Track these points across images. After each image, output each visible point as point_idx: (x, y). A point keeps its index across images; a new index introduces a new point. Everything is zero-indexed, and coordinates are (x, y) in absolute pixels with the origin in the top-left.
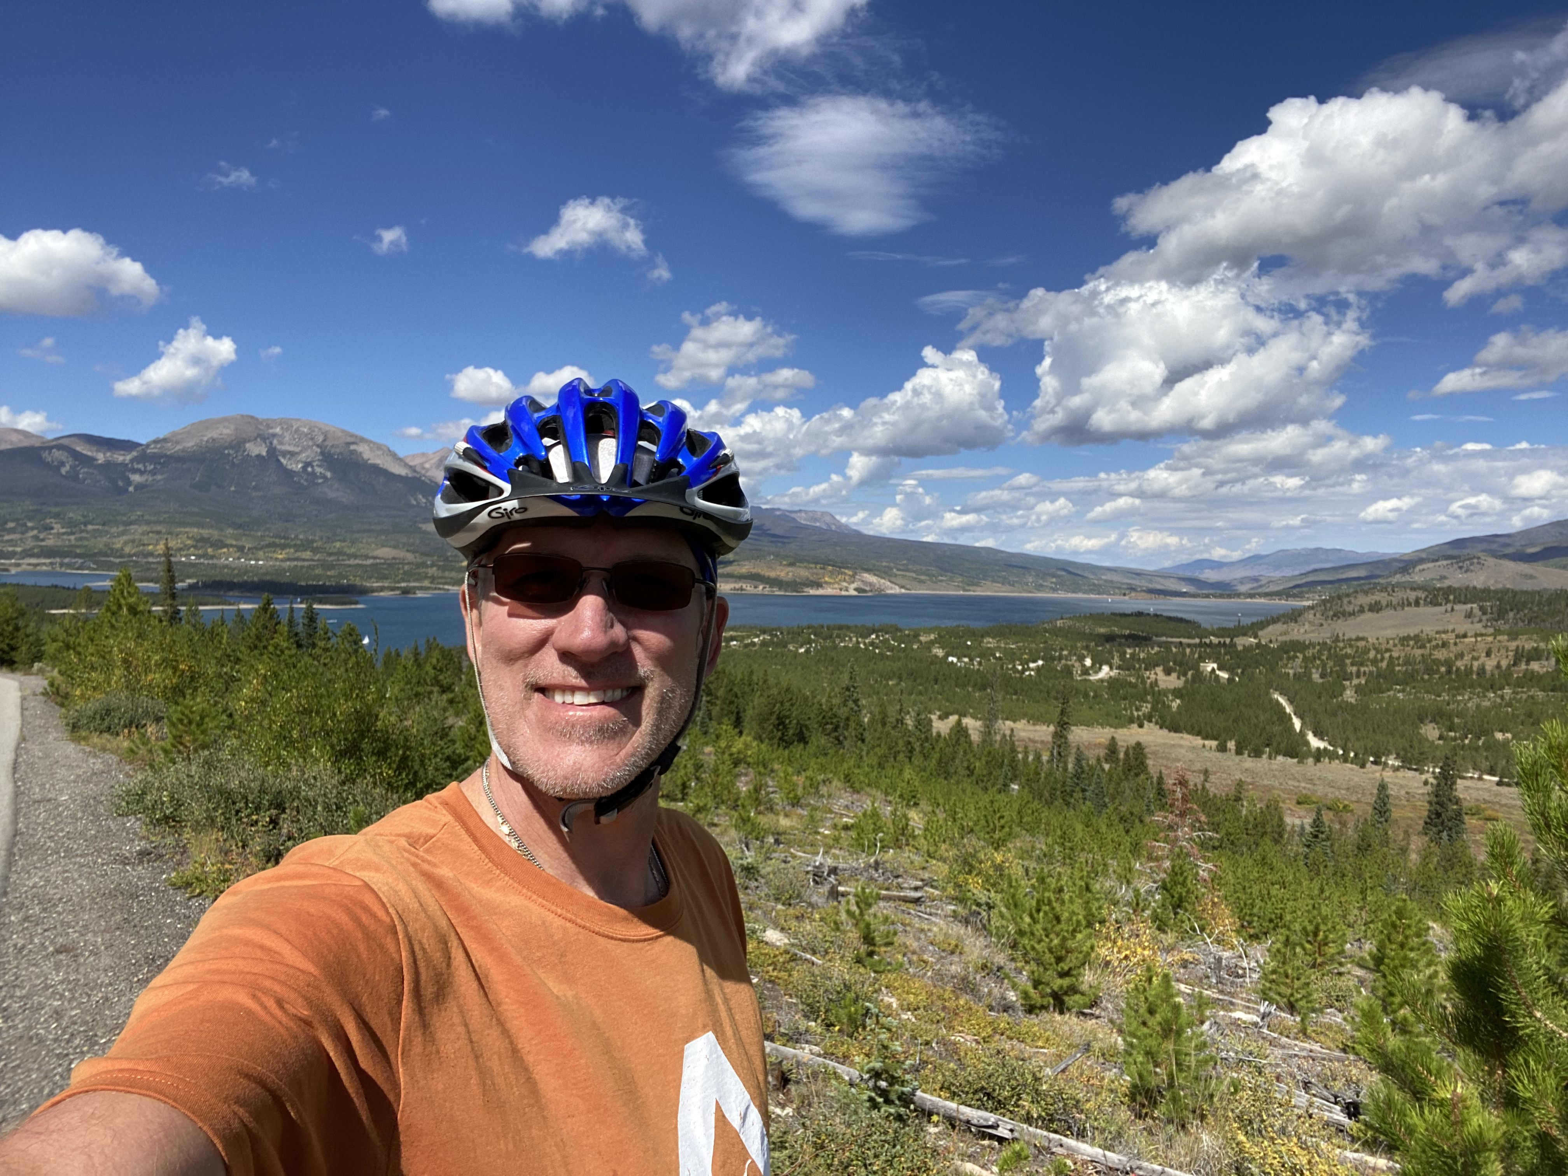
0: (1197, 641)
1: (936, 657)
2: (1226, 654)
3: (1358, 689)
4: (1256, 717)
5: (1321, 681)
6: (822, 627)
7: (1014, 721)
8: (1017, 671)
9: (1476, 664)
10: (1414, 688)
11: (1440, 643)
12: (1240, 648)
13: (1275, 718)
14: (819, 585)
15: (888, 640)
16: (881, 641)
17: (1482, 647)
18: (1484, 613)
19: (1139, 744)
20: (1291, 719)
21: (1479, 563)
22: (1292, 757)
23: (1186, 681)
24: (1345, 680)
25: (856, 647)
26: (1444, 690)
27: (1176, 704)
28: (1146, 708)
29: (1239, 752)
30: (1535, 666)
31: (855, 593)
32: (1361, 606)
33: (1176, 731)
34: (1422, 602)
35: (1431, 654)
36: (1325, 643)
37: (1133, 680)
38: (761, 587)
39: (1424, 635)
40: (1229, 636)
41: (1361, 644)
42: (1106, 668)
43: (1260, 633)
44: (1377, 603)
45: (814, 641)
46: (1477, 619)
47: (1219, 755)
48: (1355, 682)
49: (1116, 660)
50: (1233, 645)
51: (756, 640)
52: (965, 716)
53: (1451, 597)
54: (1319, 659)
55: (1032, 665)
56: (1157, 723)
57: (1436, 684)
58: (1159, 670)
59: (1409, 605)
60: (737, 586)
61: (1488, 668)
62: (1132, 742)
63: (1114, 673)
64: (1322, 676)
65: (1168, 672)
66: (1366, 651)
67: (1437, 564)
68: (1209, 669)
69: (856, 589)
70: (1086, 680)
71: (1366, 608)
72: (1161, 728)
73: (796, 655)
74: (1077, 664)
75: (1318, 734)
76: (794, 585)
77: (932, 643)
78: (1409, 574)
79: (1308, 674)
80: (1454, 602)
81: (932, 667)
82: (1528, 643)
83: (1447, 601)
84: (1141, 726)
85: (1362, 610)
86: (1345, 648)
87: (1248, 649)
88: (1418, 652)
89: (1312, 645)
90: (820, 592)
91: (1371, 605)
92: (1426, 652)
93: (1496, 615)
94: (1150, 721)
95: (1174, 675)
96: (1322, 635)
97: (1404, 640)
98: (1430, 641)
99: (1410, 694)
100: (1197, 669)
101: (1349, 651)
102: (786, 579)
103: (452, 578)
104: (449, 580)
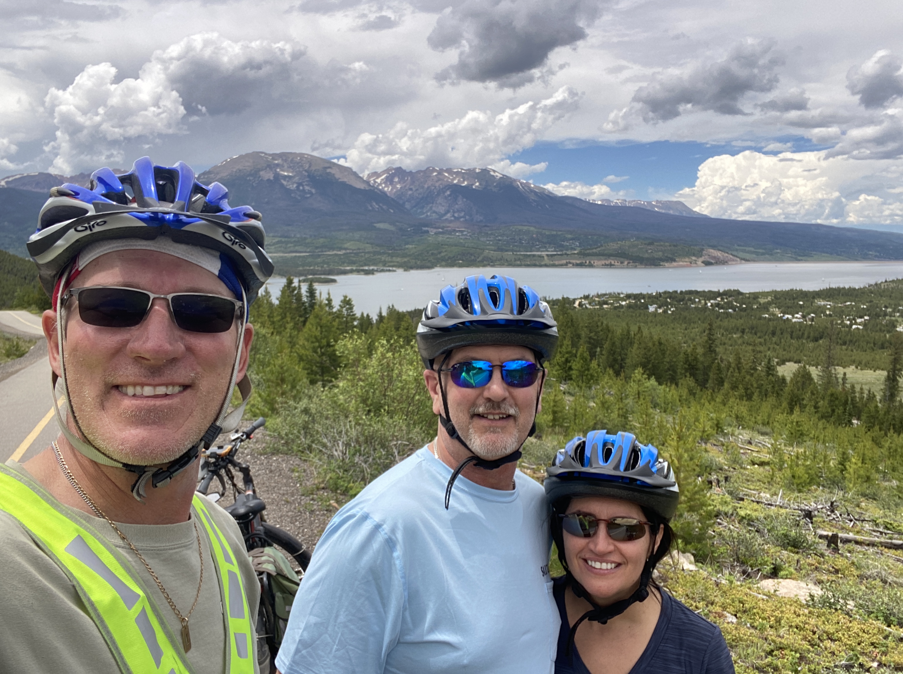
8: (845, 326)
14: (673, 260)
15: (731, 302)
16: (725, 303)
25: (705, 308)
38: (626, 263)
45: (670, 304)
51: (623, 303)
55: (859, 320)
69: (703, 262)
73: (655, 315)
76: (653, 260)
77: (769, 303)
102: (646, 256)
103: (398, 262)
104: (396, 264)
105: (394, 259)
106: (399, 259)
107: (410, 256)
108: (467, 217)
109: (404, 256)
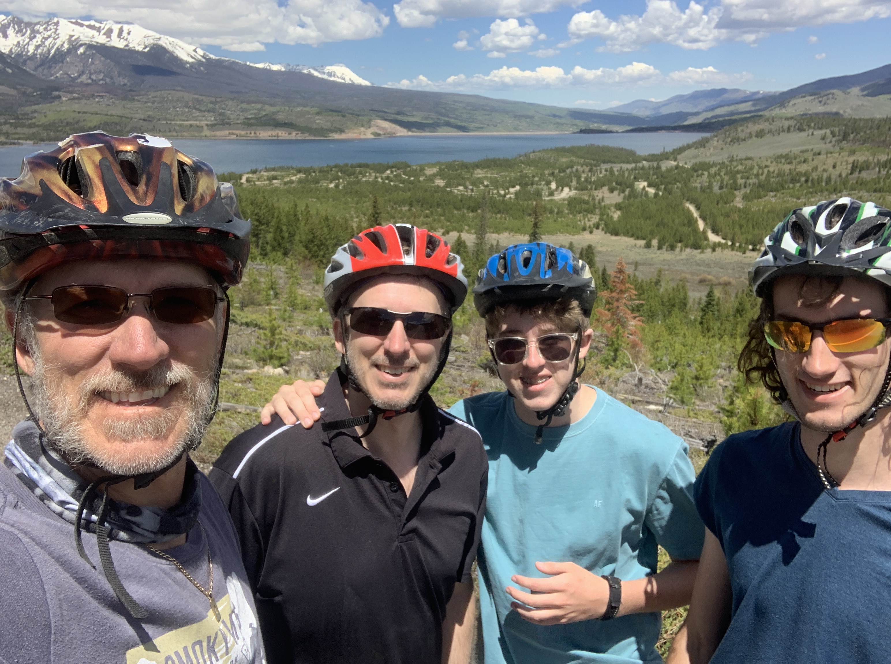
0: (633, 165)
1: (438, 187)
2: (653, 174)
3: (745, 198)
4: (673, 221)
5: (719, 191)
6: (347, 165)
7: (499, 234)
8: (499, 195)
9: (825, 175)
10: (783, 194)
11: (803, 160)
12: (663, 168)
13: (686, 222)
14: (342, 131)
15: (399, 175)
16: (395, 176)
17: (830, 161)
18: (834, 136)
19: (590, 247)
20: (696, 221)
21: (833, 98)
22: (696, 248)
23: (624, 198)
24: (736, 189)
25: (375, 182)
26: (802, 195)
27: (616, 215)
28: (595, 219)
29: (660, 248)
30: (864, 174)
31: (372, 137)
32: (750, 133)
33: (617, 234)
34: (792, 129)
35: (795, 169)
36: (723, 163)
37: (586, 198)
38: (294, 134)
39: (792, 155)
40: (656, 160)
41: (749, 163)
42: (566, 189)
43: (679, 157)
44: (762, 130)
45: (341, 178)
46: (828, 140)
47: (646, 250)
48: (743, 191)
49: (574, 183)
50: (659, 168)
51: (294, 178)
52: (462, 232)
53: (812, 125)
54: (719, 175)
55: (512, 190)
56: (603, 230)
57: (798, 190)
58: (605, 189)
59: (783, 131)
60: (274, 133)
61: (833, 177)
62: (585, 245)
63: (573, 193)
64: (721, 188)
65: (612, 190)
66: (752, 168)
67: (804, 99)
68: (641, 186)
69: (372, 134)
70: (551, 200)
71: (754, 134)
72: (606, 233)
73: (327, 190)
74: (545, 188)
75: (715, 231)
76: (321, 131)
77: (435, 175)
78: (784, 107)
79: (710, 187)
80: (814, 129)
81: (435, 195)
82: (860, 157)
83: (809, 126)
84: (591, 232)
85: (750, 137)
86: (737, 166)
87: (669, 170)
88: (787, 168)
89: (714, 164)
90: (343, 136)
91: (757, 132)
92: (793, 167)
93: (841, 138)
94: (597, 228)
95: (616, 193)
96: (723, 157)
97: (778, 158)
98: (795, 159)
99: (779, 198)
100: (631, 186)
101: (740, 167)
102: (315, 126)
103: (24, 134)
104: (22, 136)
105: (19, 130)
106: (25, 130)
107: (38, 126)
108: (108, 80)
109: (30, 126)
